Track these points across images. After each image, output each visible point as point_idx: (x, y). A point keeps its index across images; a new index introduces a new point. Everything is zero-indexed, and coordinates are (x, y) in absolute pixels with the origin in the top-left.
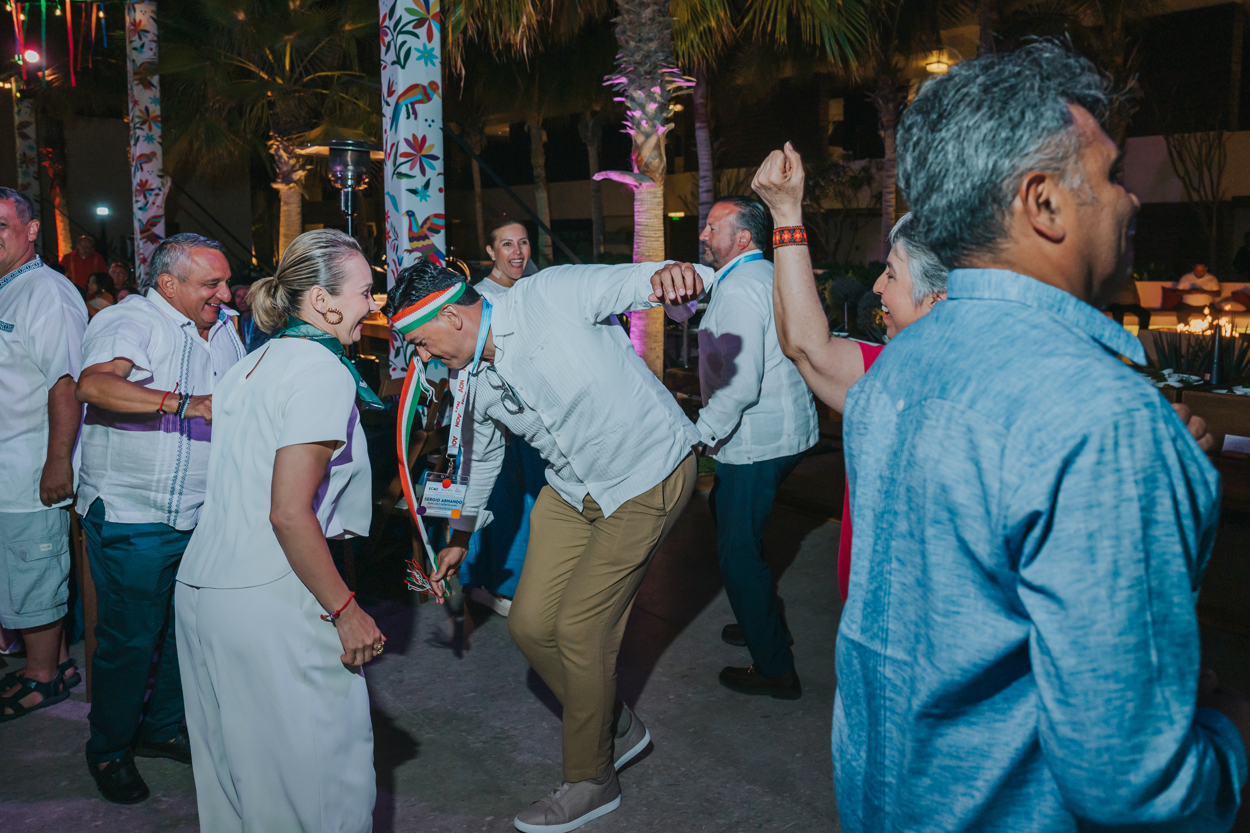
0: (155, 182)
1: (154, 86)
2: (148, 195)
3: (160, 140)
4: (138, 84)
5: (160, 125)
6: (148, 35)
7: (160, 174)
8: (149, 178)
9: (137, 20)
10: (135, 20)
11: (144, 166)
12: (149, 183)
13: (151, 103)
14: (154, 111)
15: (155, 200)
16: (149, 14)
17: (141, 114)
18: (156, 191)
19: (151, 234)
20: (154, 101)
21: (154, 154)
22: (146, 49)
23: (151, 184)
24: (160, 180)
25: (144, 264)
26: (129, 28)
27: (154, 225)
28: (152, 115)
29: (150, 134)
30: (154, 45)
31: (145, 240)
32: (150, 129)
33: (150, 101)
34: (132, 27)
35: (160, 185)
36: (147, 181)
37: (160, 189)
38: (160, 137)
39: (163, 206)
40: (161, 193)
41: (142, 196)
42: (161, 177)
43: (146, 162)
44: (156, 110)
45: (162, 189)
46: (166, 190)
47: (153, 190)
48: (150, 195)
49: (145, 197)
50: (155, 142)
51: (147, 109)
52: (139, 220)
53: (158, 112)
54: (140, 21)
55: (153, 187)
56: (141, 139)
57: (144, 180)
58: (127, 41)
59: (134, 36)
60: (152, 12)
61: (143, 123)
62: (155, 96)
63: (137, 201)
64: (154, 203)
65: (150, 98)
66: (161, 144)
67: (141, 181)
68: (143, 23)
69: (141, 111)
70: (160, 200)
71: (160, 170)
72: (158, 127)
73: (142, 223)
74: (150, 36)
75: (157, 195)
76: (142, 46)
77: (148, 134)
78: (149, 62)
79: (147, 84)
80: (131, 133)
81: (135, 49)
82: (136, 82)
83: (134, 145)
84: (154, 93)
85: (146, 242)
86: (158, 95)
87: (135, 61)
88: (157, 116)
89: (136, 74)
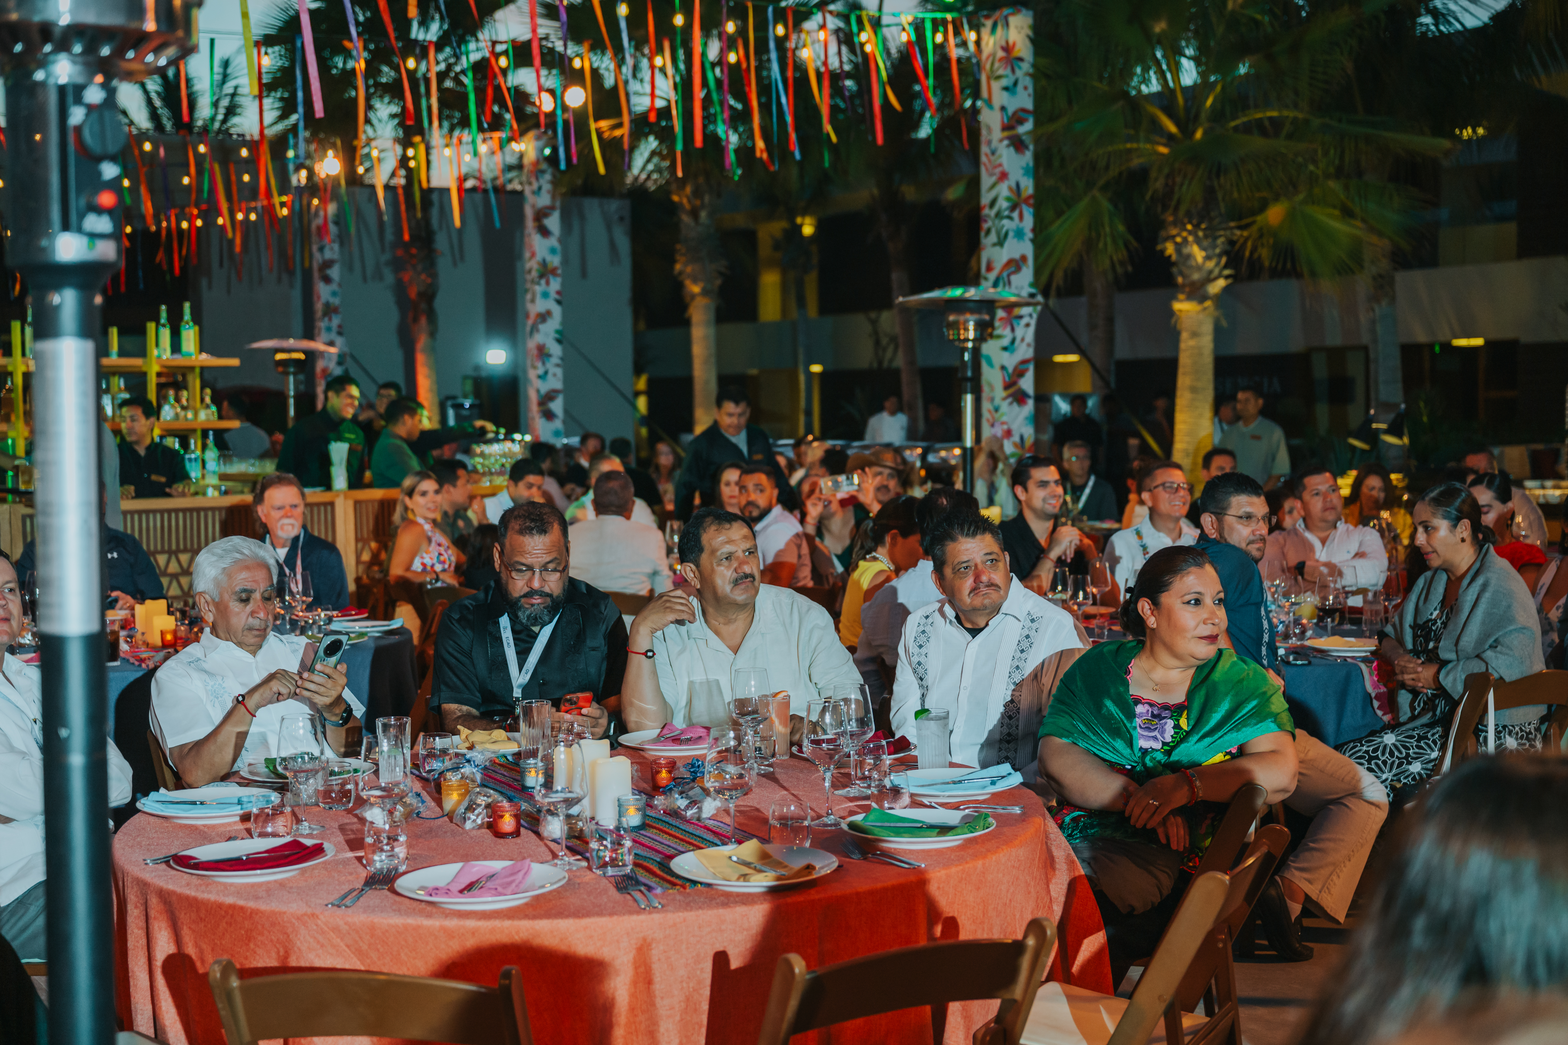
1: (1028, 149)
3: (1030, 235)
4: (1008, 146)
5: (1032, 209)
6: (1022, 64)
7: (1032, 290)
9: (1011, 42)
10: (1007, 42)
11: (1012, 277)
13: (1023, 175)
14: (1027, 188)
15: (1024, 333)
16: (1028, 30)
17: (1008, 195)
18: (1026, 320)
19: (1016, 390)
20: (1026, 171)
21: (1024, 258)
22: (1020, 87)
26: (993, 55)
27: (1021, 374)
28: (1024, 194)
29: (1021, 225)
30: (1028, 82)
31: (1010, 400)
32: (1022, 216)
33: (1021, 172)
34: (1001, 54)
35: (1031, 310)
37: (1030, 316)
38: (1032, 230)
39: (1033, 343)
40: (1033, 322)
41: (1010, 328)
42: (1033, 295)
43: (1014, 273)
44: (1028, 186)
45: (1033, 315)
46: (1037, 317)
47: (1022, 317)
48: (1019, 326)
49: (1013, 330)
50: (1026, 238)
51: (1018, 185)
53: (1030, 191)
54: (1014, 44)
55: (1023, 312)
56: (1011, 234)
58: (986, 75)
59: (1006, 67)
60: (1030, 27)
61: (1013, 208)
62: (1027, 164)
63: (1001, 337)
64: (1023, 340)
65: (1022, 168)
66: (1032, 242)
68: (1017, 48)
69: (1010, 189)
70: (1030, 335)
71: (1031, 284)
72: (1030, 213)
73: (1008, 372)
74: (1026, 67)
75: (1028, 325)
76: (1015, 84)
77: (1018, 227)
78: (1024, 110)
79: (1018, 144)
80: (985, 226)
81: (1006, 89)
82: (1006, 142)
83: (994, 245)
84: (1028, 157)
85: (1011, 403)
86: (1031, 164)
87: (1003, 108)
88: (1030, 197)
89: (1005, 128)
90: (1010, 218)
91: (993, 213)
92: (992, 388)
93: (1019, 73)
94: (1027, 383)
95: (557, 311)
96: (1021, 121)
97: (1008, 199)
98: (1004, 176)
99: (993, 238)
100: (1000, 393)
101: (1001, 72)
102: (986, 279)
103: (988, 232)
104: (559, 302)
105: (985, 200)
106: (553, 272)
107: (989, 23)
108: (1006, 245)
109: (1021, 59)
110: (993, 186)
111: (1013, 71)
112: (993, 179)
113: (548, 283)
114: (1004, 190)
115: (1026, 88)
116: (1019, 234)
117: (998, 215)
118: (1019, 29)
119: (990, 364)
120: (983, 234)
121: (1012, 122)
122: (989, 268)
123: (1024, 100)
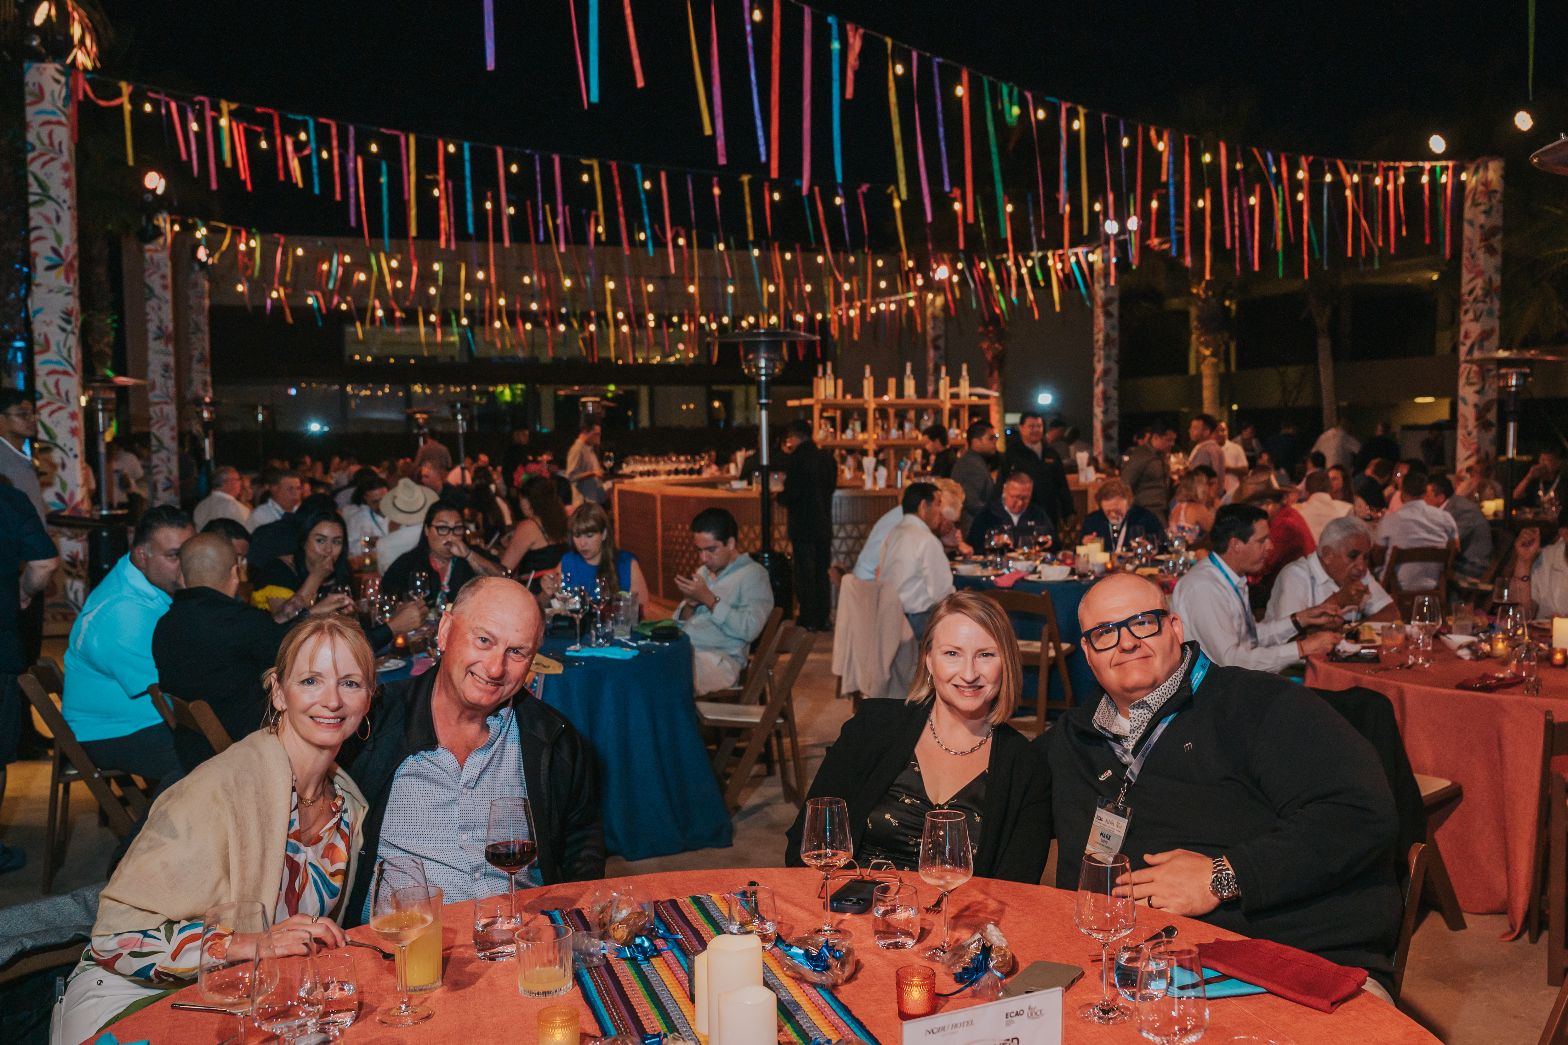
1: (1498, 253)
3: (1498, 309)
4: (1484, 252)
5: (1499, 296)
9: (1488, 180)
10: (1486, 180)
13: (1495, 272)
16: (1500, 172)
17: (1485, 286)
21: (1493, 330)
22: (1494, 211)
26: (1476, 188)
30: (1501, 208)
32: (1492, 302)
33: (1493, 269)
34: (1481, 188)
44: (1497, 280)
51: (1490, 280)
53: (1499, 283)
54: (1491, 181)
56: (1485, 314)
60: (1502, 169)
61: (1486, 295)
68: (1493, 183)
69: (1485, 281)
74: (1498, 196)
76: (1491, 208)
78: (1496, 227)
79: (1490, 250)
80: (1464, 308)
81: (1485, 212)
82: (1482, 249)
83: (1471, 321)
87: (1481, 226)
88: (1499, 288)
89: (1482, 239)
90: (1484, 302)
91: (1471, 298)
92: (1466, 419)
93: (1494, 201)
94: (1492, 416)
96: (1494, 235)
97: (1483, 289)
98: (1480, 273)
99: (1471, 315)
100: (1471, 423)
101: (1480, 200)
102: (1464, 344)
103: (1466, 312)
105: (1465, 289)
107: (1472, 168)
108: (1481, 320)
109: (1495, 192)
110: (1472, 280)
111: (1490, 200)
112: (1472, 275)
114: (1479, 282)
115: (1498, 211)
116: (1490, 313)
117: (1475, 300)
118: (1495, 171)
119: (1465, 402)
120: (1462, 313)
121: (1487, 235)
122: (1467, 336)
123: (1497, 220)
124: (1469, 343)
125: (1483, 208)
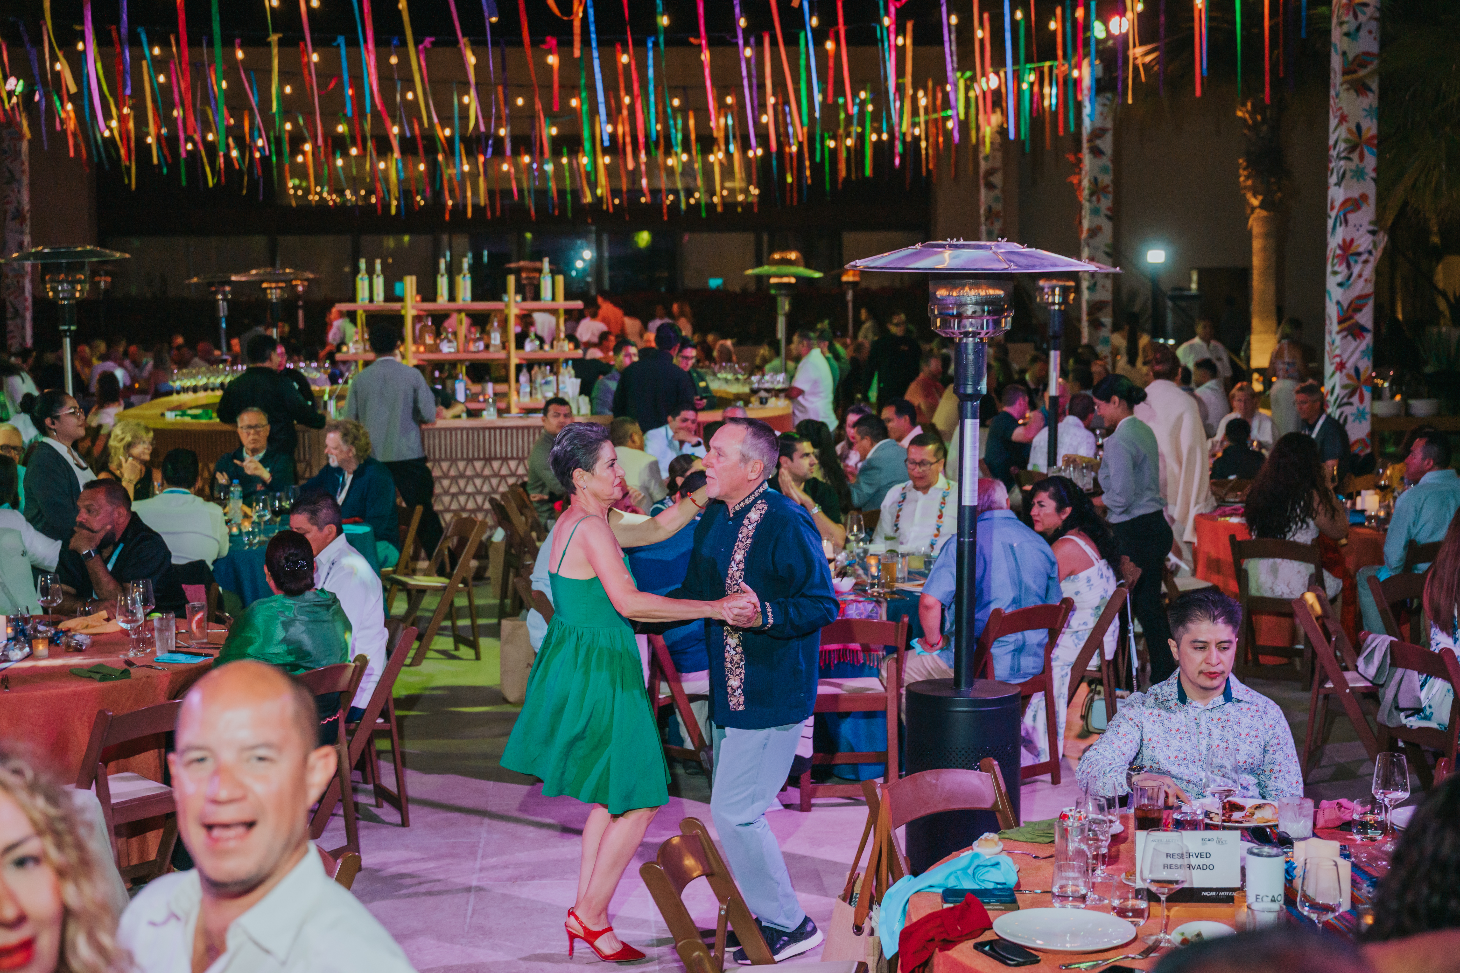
0: (1364, 242)
1: (1371, 90)
2: (1352, 263)
3: (1374, 175)
4: (1348, 90)
5: (1375, 150)
6: (1366, 9)
7: (1371, 228)
8: (1356, 235)
11: (1350, 217)
12: (1355, 244)
13: (1366, 116)
14: (1369, 129)
15: (1362, 270)
17: (1349, 136)
18: (1365, 257)
19: (1353, 324)
20: (1369, 113)
21: (1364, 197)
22: (1363, 33)
23: (1359, 246)
24: (1369, 238)
25: (1341, 371)
26: (1339, 2)
27: (1358, 309)
28: (1366, 135)
29: (1361, 166)
30: (1373, 26)
31: (1344, 333)
32: (1362, 157)
33: (1364, 114)
35: (1370, 247)
36: (1352, 241)
37: (1370, 253)
38: (1375, 170)
39: (1373, 280)
40: (1372, 259)
41: (1344, 265)
42: (1373, 233)
43: (1352, 211)
44: (1370, 127)
45: (1374, 252)
46: (1378, 254)
47: (1359, 254)
48: (1356, 262)
49: (1349, 266)
50: (1368, 178)
51: (1359, 127)
52: (1338, 303)
53: (1374, 131)
55: (1361, 249)
56: (1349, 174)
57: (1348, 239)
58: (1334, 21)
59: (1348, 13)
61: (1352, 149)
62: (1371, 106)
63: (1335, 273)
64: (1360, 276)
65: (1365, 110)
66: (1374, 180)
67: (1344, 240)
69: (1350, 129)
70: (1369, 271)
71: (1371, 223)
72: (1372, 153)
73: (1342, 307)
74: (1370, 12)
75: (1366, 262)
76: (1358, 28)
77: (1357, 166)
78: (1366, 54)
79: (1360, 88)
80: (1332, 165)
81: (1347, 34)
82: (1345, 86)
83: (1336, 184)
84: (1371, 100)
85: (1346, 337)
86: (1375, 104)
87: (1344, 53)
88: (1372, 137)
89: (1345, 73)
90: (1349, 158)
91: (1336, 153)
92: (1331, 321)
93: (1363, 19)
94: (1365, 318)
95: (1107, 227)
96: (1363, 66)
97: (1349, 140)
98: (1344, 118)
99: (1335, 177)
100: (1335, 327)
101: (1343, 18)
103: (1332, 172)
104: (1109, 218)
105: (1331, 140)
106: (1104, 190)
108: (1344, 184)
109: (1365, 5)
110: (1337, 127)
111: (1356, 16)
112: (1337, 120)
113: (1098, 200)
114: (1346, 131)
115: (1370, 33)
116: (1359, 174)
117: (1340, 155)
119: (1331, 297)
120: (1328, 173)
121: (1354, 66)
122: (1333, 203)
123: (1368, 44)
124: (1333, 214)
125: (1345, 28)
